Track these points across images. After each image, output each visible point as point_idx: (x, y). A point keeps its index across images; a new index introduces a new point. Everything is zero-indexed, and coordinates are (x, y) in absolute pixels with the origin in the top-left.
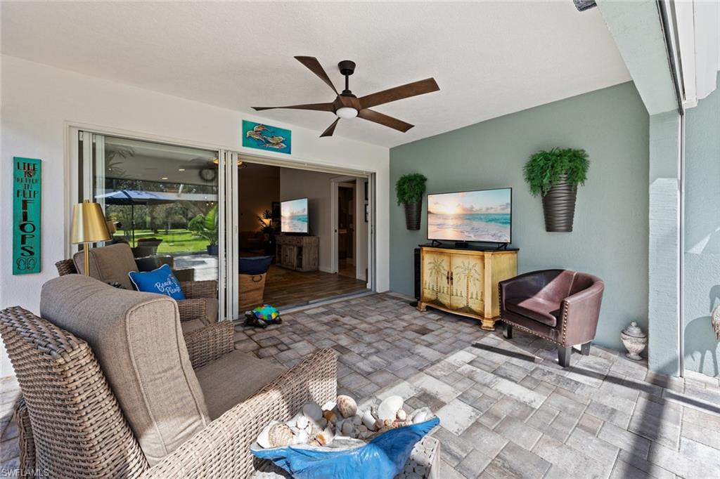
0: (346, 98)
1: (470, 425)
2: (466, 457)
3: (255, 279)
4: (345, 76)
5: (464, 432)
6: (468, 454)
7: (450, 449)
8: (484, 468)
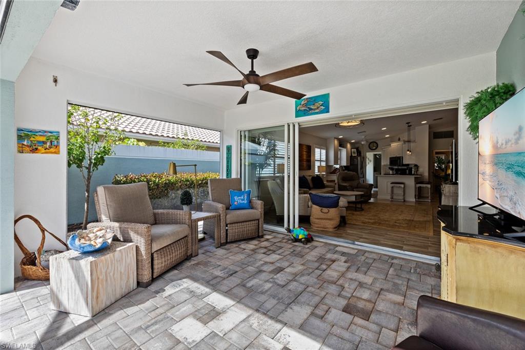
0: (252, 77)
1: (177, 337)
2: (147, 333)
3: (323, 211)
4: (250, 60)
5: (171, 333)
6: (149, 334)
7: (156, 325)
8: (134, 340)
